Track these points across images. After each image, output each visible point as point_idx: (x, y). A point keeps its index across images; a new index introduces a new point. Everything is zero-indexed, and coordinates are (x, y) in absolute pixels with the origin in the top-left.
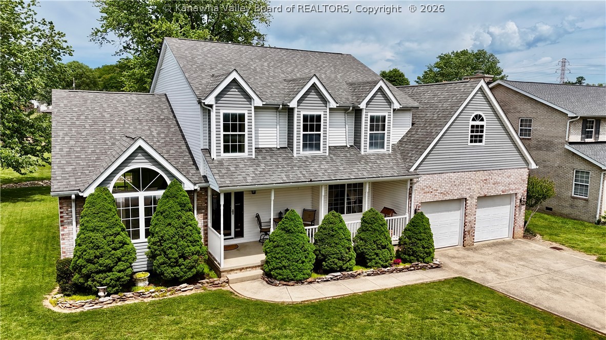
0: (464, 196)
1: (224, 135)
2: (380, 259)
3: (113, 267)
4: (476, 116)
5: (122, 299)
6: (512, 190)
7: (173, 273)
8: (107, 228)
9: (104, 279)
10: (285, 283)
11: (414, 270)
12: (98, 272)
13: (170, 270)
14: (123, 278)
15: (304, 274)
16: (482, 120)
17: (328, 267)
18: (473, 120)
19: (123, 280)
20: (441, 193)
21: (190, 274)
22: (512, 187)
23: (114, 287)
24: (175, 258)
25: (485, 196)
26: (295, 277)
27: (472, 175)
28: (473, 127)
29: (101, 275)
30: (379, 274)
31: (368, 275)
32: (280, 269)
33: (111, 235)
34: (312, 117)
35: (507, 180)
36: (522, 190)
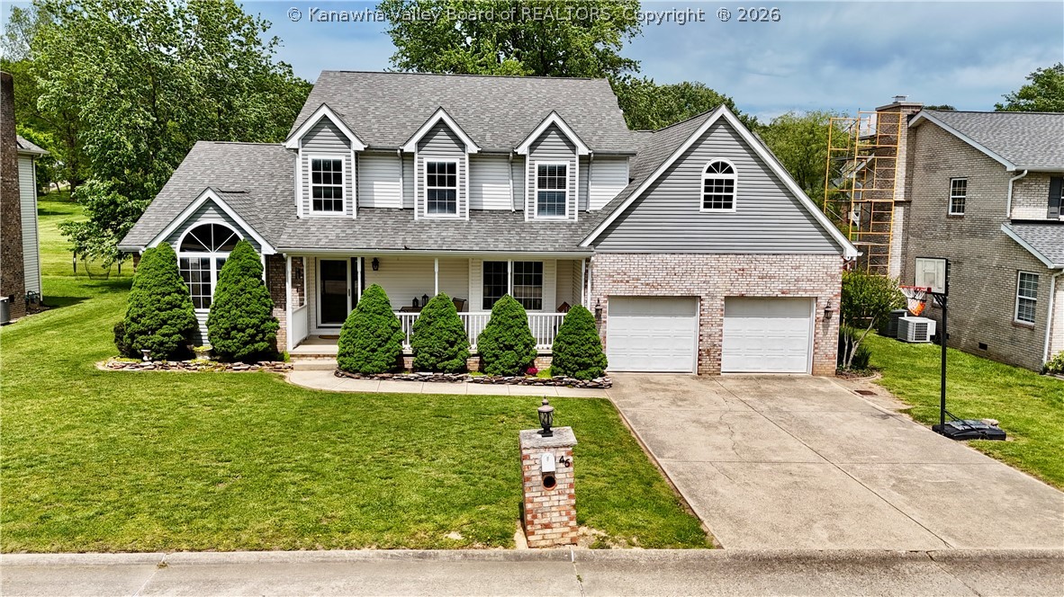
0: (696, 292)
1: (314, 187)
2: (500, 363)
3: (156, 329)
4: (716, 165)
5: (164, 367)
7: (223, 346)
9: (147, 342)
11: (555, 385)
16: (730, 171)
18: (710, 170)
20: (647, 284)
21: (244, 351)
22: (804, 285)
25: (742, 297)
27: (712, 260)
28: (708, 182)
29: (144, 337)
30: (493, 383)
31: (476, 382)
34: (442, 167)
35: (793, 274)
36: (830, 293)
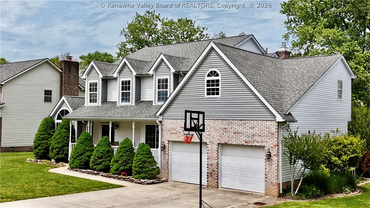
0: (205, 140)
1: (89, 93)
4: (211, 72)
18: (209, 76)
25: (226, 144)
27: (211, 123)
34: (126, 82)
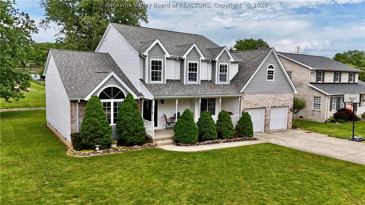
0: (265, 106)
1: (152, 71)
2: (229, 135)
3: (103, 135)
4: (270, 66)
5: (108, 152)
6: (287, 104)
8: (100, 115)
9: (99, 141)
10: (186, 145)
11: (245, 140)
12: (96, 138)
13: (130, 138)
14: (108, 141)
15: (195, 140)
16: (273, 68)
17: (205, 138)
18: (269, 68)
19: (108, 142)
20: (254, 104)
21: (139, 140)
22: (287, 102)
23: (104, 145)
24: (132, 132)
25: (274, 107)
26: (191, 141)
27: (268, 95)
28: (269, 71)
29: (97, 139)
30: (229, 142)
31: (224, 142)
32: (184, 138)
33: (102, 119)
34: (193, 64)
35: (285, 99)
36: (291, 104)
